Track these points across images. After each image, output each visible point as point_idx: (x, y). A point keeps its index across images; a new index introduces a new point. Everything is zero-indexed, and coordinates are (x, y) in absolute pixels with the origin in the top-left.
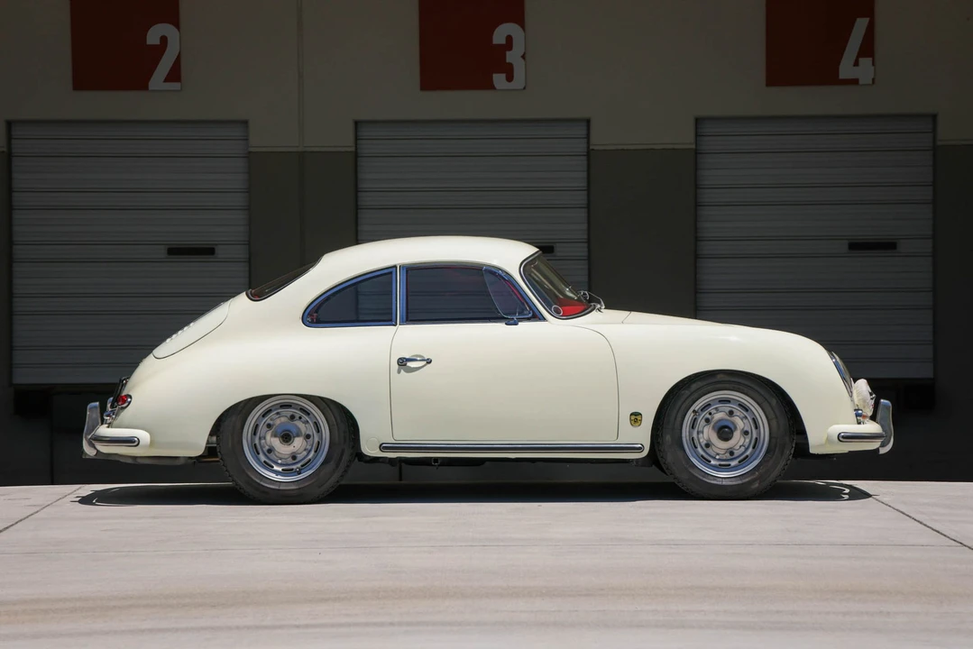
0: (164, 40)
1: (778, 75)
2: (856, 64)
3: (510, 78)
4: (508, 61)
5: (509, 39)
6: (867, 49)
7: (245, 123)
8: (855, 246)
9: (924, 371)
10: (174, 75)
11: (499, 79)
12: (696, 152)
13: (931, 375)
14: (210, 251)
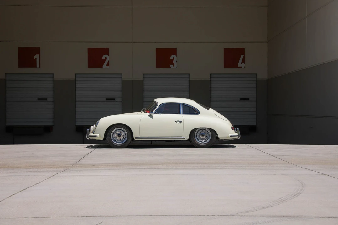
0: (106, 58)
1: (226, 66)
2: (241, 64)
3: (174, 66)
4: (173, 62)
5: (174, 58)
6: (243, 61)
7: (121, 74)
8: (241, 99)
9: (254, 124)
10: (108, 65)
11: (172, 66)
12: (210, 80)
13: (255, 124)
14: (114, 99)
